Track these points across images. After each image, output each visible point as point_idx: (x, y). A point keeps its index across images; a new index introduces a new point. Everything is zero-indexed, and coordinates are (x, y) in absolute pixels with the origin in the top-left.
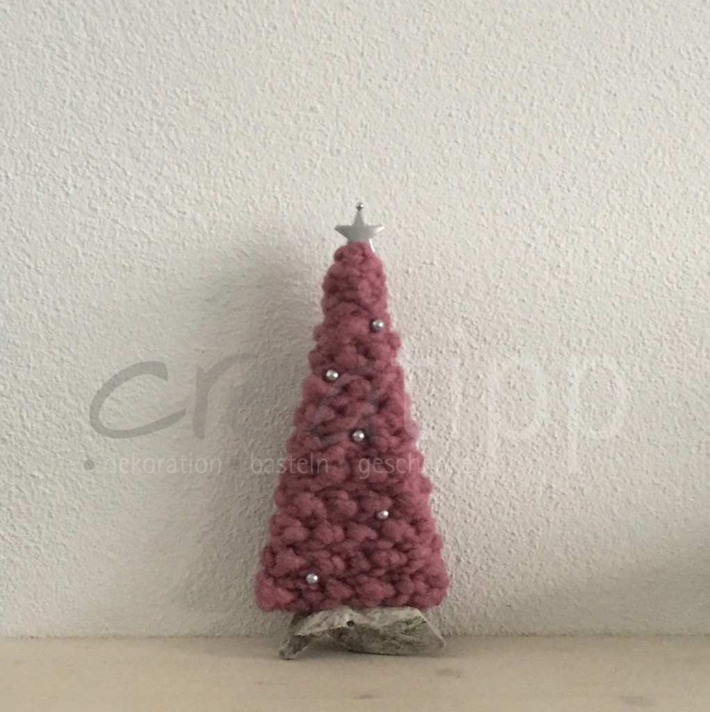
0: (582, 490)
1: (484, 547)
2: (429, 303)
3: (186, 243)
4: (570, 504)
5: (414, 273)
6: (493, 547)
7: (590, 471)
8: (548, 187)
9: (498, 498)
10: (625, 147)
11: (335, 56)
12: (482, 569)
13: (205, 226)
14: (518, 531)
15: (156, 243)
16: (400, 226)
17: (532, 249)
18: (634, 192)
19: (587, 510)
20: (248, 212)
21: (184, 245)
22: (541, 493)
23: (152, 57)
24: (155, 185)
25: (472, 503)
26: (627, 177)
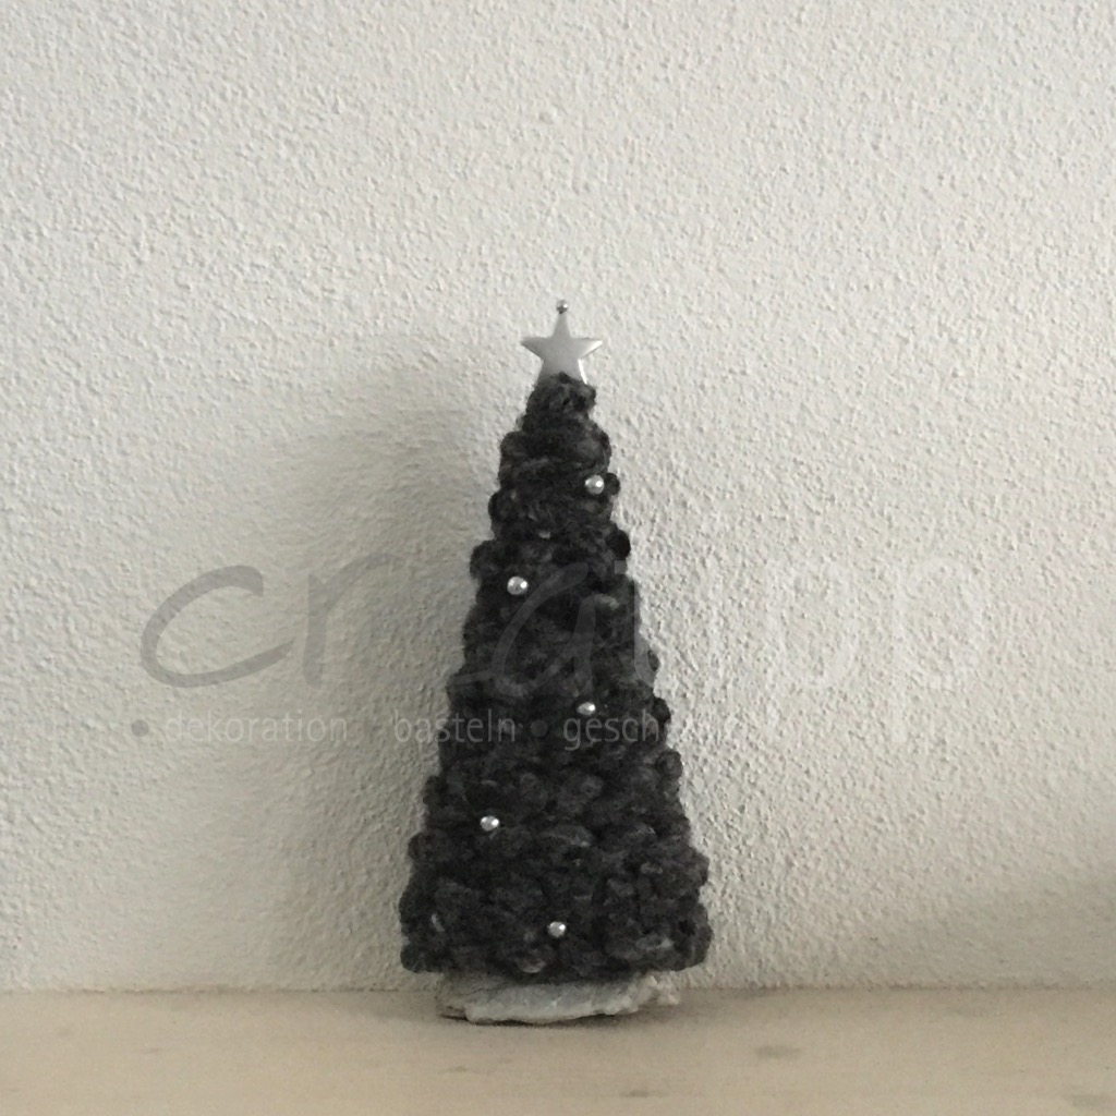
0: (995, 748)
1: (832, 842)
2: (738, 438)
3: (336, 343)
4: (976, 769)
5: (714, 387)
6: (848, 842)
7: (1009, 714)
8: (935, 243)
9: (855, 759)
10: (1065, 175)
11: (581, 29)
12: (829, 879)
13: (367, 314)
14: (890, 817)
15: (286, 343)
16: (689, 311)
17: (910, 347)
18: (1081, 252)
19: (1003, 781)
20: (439, 290)
21: (331, 344)
22: (927, 753)
23: (278, 33)
24: (284, 246)
25: (813, 771)
26: (1070, 226)
